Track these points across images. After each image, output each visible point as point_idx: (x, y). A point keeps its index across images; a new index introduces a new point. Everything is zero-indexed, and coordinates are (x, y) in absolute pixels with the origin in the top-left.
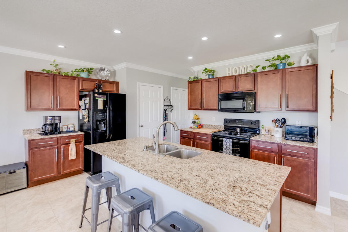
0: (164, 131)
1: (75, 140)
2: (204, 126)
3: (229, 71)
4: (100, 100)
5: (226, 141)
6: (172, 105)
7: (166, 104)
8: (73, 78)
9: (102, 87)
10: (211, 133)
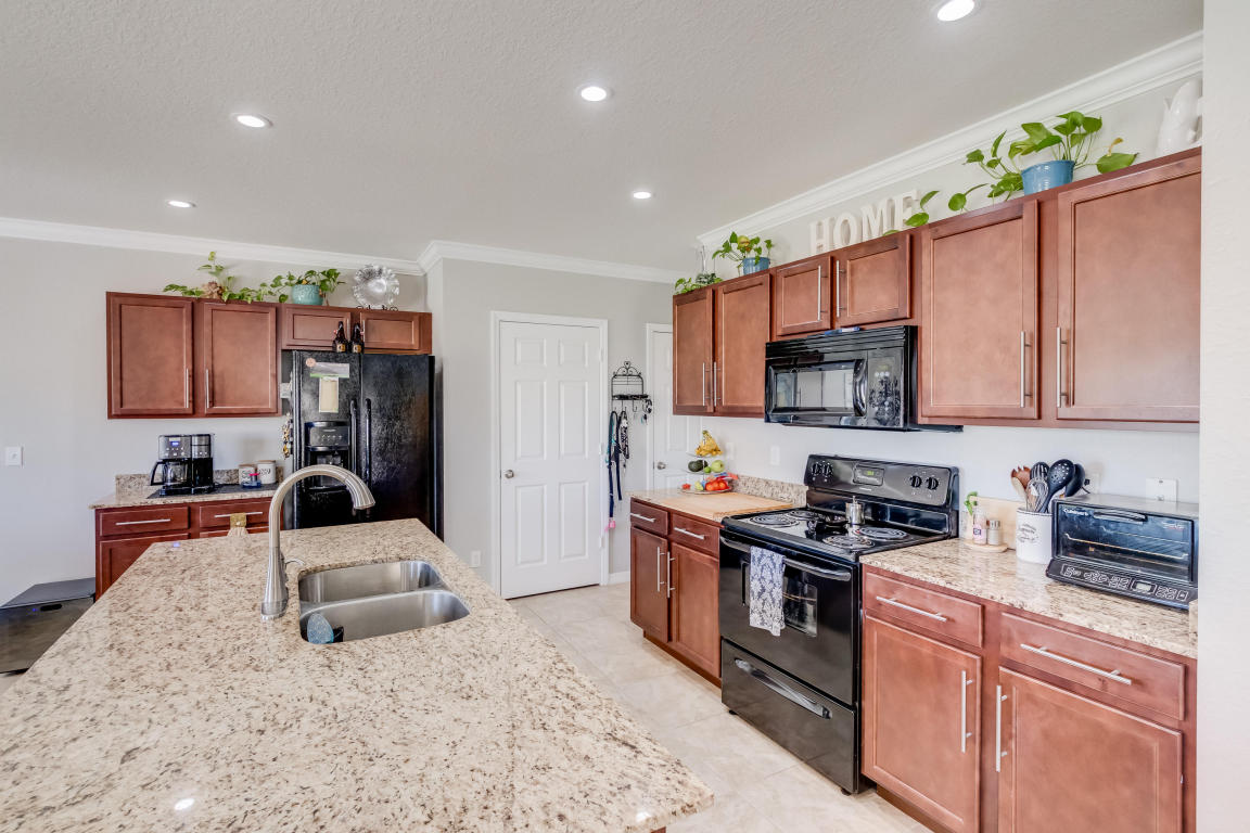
0: (612, 497)
1: (247, 516)
2: (740, 483)
3: (820, 236)
4: (325, 378)
5: (759, 560)
6: (647, 396)
7: (620, 390)
8: (260, 307)
9: (363, 333)
10: (719, 520)
